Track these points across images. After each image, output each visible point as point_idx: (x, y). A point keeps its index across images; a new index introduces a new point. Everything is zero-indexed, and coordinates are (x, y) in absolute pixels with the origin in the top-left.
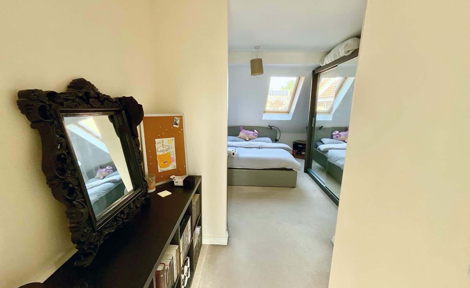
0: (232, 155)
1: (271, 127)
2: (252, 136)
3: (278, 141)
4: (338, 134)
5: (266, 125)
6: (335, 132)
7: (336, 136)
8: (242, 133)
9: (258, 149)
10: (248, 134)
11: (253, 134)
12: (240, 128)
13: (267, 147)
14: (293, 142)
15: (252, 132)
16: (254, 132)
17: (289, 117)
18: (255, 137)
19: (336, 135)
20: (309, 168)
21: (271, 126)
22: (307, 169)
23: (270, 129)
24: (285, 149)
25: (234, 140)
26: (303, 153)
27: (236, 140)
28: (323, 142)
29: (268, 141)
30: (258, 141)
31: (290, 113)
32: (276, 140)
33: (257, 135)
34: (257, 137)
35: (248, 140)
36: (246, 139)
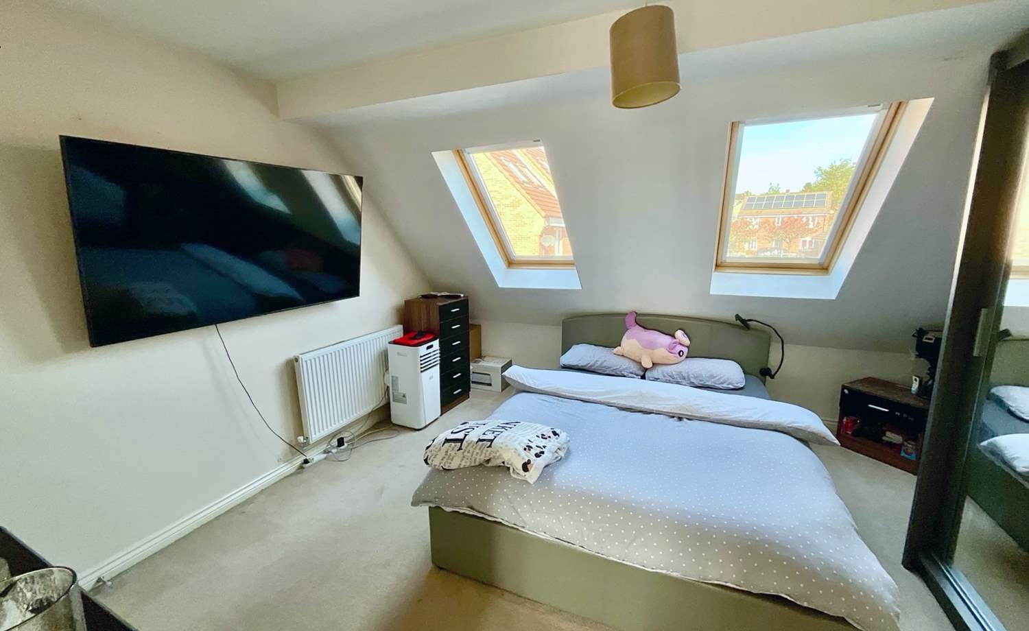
0: (522, 472)
1: (744, 321)
2: (661, 353)
3: (772, 377)
8: (628, 339)
9: (673, 422)
10: (651, 346)
11: (671, 349)
12: (627, 318)
13: (713, 417)
14: (844, 387)
15: (667, 340)
17: (828, 288)
18: (674, 358)
20: (941, 559)
21: (744, 317)
23: (740, 327)
24: (800, 435)
25: (599, 363)
26: (892, 437)
27: (605, 364)
28: (1013, 409)
29: (725, 385)
30: (688, 373)
31: (830, 269)
32: (766, 373)
33: (685, 350)
34: (687, 357)
35: (651, 365)
36: (642, 363)
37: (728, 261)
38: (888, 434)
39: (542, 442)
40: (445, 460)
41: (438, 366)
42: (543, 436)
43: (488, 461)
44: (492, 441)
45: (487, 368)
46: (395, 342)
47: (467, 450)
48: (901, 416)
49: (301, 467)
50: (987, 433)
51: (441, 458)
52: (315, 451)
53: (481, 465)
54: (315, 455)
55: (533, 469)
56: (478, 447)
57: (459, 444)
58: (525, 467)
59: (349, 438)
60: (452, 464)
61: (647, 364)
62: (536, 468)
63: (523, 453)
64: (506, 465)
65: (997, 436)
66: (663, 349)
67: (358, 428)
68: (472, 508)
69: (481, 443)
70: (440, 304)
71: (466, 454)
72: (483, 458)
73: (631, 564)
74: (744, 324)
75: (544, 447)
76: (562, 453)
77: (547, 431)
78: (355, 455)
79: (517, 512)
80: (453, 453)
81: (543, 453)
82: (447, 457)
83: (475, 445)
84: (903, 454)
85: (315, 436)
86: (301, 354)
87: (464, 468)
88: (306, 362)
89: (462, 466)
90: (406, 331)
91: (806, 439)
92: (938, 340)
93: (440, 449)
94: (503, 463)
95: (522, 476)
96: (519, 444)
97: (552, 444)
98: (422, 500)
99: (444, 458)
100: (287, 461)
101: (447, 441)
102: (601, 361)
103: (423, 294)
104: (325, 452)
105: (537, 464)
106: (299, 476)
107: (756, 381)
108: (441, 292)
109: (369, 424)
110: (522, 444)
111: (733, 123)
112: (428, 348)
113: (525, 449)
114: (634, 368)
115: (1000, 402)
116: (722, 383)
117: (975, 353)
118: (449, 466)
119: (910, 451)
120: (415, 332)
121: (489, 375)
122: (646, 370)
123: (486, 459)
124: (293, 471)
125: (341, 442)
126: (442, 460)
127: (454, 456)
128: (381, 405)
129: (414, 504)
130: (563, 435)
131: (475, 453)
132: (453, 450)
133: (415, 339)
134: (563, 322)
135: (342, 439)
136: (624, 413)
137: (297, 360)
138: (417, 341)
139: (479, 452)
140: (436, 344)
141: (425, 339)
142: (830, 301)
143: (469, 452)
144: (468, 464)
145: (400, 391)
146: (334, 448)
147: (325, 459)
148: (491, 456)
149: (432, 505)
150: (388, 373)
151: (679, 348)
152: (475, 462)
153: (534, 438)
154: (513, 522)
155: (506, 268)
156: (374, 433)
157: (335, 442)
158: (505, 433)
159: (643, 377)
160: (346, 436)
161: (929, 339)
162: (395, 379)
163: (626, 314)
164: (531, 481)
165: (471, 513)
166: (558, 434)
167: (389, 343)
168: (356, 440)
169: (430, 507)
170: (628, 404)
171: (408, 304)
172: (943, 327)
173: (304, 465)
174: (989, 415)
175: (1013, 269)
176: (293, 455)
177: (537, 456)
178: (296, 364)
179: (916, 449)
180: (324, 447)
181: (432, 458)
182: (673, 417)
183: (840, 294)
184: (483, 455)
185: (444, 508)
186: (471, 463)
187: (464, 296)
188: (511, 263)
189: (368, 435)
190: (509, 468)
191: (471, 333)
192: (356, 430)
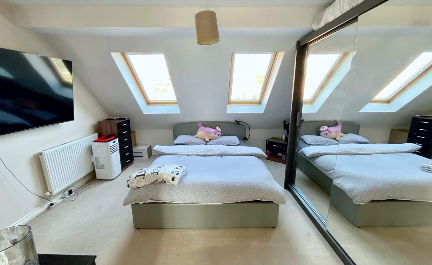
1: (238, 122)
2: (212, 135)
3: (247, 140)
4: (327, 130)
5: (232, 120)
6: (323, 128)
7: (324, 133)
8: (199, 131)
9: (220, 157)
10: (208, 133)
11: (215, 133)
12: (198, 124)
13: (232, 154)
14: (267, 141)
15: (213, 130)
16: (216, 129)
17: (260, 110)
18: (216, 136)
19: (324, 131)
20: (292, 183)
21: (237, 121)
22: (289, 185)
23: (237, 124)
24: (257, 156)
25: (190, 141)
26: (280, 154)
27: (192, 142)
28: (305, 141)
29: (234, 144)
30: (221, 141)
31: (261, 103)
32: (245, 139)
33: (220, 133)
34: (221, 136)
35: (209, 140)
36: (206, 140)
37: (231, 101)
38: (278, 153)
39: (177, 170)
40: (137, 184)
41: (119, 150)
42: (177, 168)
43: (156, 181)
44: (158, 172)
45: (141, 149)
46: (95, 141)
47: (147, 178)
48: (281, 147)
49: (48, 208)
50: (300, 149)
51: (136, 183)
52: (56, 198)
53: (153, 183)
54: (56, 201)
55: (176, 179)
56: (152, 176)
57: (143, 176)
58: (173, 179)
59: (75, 189)
60: (141, 185)
61: (207, 140)
62: (177, 179)
63: (171, 175)
64: (164, 180)
65: (302, 148)
66: (213, 134)
67: (79, 184)
68: (152, 200)
69: (153, 174)
70: (117, 122)
71: (147, 179)
72: (155, 179)
73: (214, 203)
74: (237, 123)
75: (178, 171)
76: (184, 173)
77: (178, 166)
78: (80, 196)
79: (171, 196)
80: (141, 180)
81: (178, 173)
82: (138, 182)
83: (151, 175)
84: (282, 159)
85: (55, 192)
86: (43, 151)
87: (146, 185)
88: (47, 154)
89: (145, 185)
90: (100, 136)
91: (259, 156)
92: (289, 124)
93: (134, 180)
94: (163, 180)
95: (171, 183)
96: (169, 171)
97: (180, 170)
98: (128, 202)
99: (137, 183)
100: (40, 207)
101: (137, 176)
102: (191, 140)
103: (106, 118)
104: (62, 198)
105: (177, 178)
106: (47, 212)
107: (243, 142)
108: (115, 117)
109: (85, 180)
110: (170, 172)
111: (232, 53)
112: (114, 142)
113: (172, 173)
114: (203, 142)
115: (302, 140)
116: (233, 143)
117: (297, 125)
118: (140, 186)
119: (284, 157)
120: (105, 136)
121: (141, 152)
122: (207, 142)
123: (156, 180)
124: (44, 210)
125: (70, 192)
126: (136, 184)
127: (141, 182)
128: (90, 172)
129: (125, 204)
130: (184, 167)
131: (151, 178)
132: (140, 179)
133: (106, 139)
134: (173, 127)
135: (71, 190)
136: (202, 157)
137: (41, 154)
138: (107, 140)
139: (153, 177)
140: (117, 140)
141: (111, 139)
142: (262, 114)
143: (148, 179)
144: (148, 184)
145: (100, 164)
146: (67, 195)
147: (63, 201)
148: (158, 178)
149: (133, 203)
150: (93, 156)
151: (218, 133)
152: (151, 182)
153: (173, 169)
154: (170, 201)
155: (146, 105)
156: (88, 185)
157: (67, 193)
158: (162, 169)
159: (207, 144)
160: (73, 188)
161: (286, 123)
162: (97, 159)
163: (198, 122)
164: (176, 184)
165: (152, 202)
166: (182, 167)
167: (92, 142)
168: (79, 189)
169: (132, 205)
170: (204, 154)
171: (99, 123)
172: (289, 119)
173: (51, 207)
174: (300, 144)
175: (303, 102)
176: (43, 202)
177: (177, 175)
178: (40, 156)
179: (285, 157)
180: (61, 196)
181: (131, 184)
182: (219, 156)
183: (264, 112)
184: (155, 178)
185: (139, 203)
186: (149, 183)
187: (127, 119)
188: (148, 103)
189: (84, 187)
190: (165, 182)
191: (132, 135)
192: (78, 185)
